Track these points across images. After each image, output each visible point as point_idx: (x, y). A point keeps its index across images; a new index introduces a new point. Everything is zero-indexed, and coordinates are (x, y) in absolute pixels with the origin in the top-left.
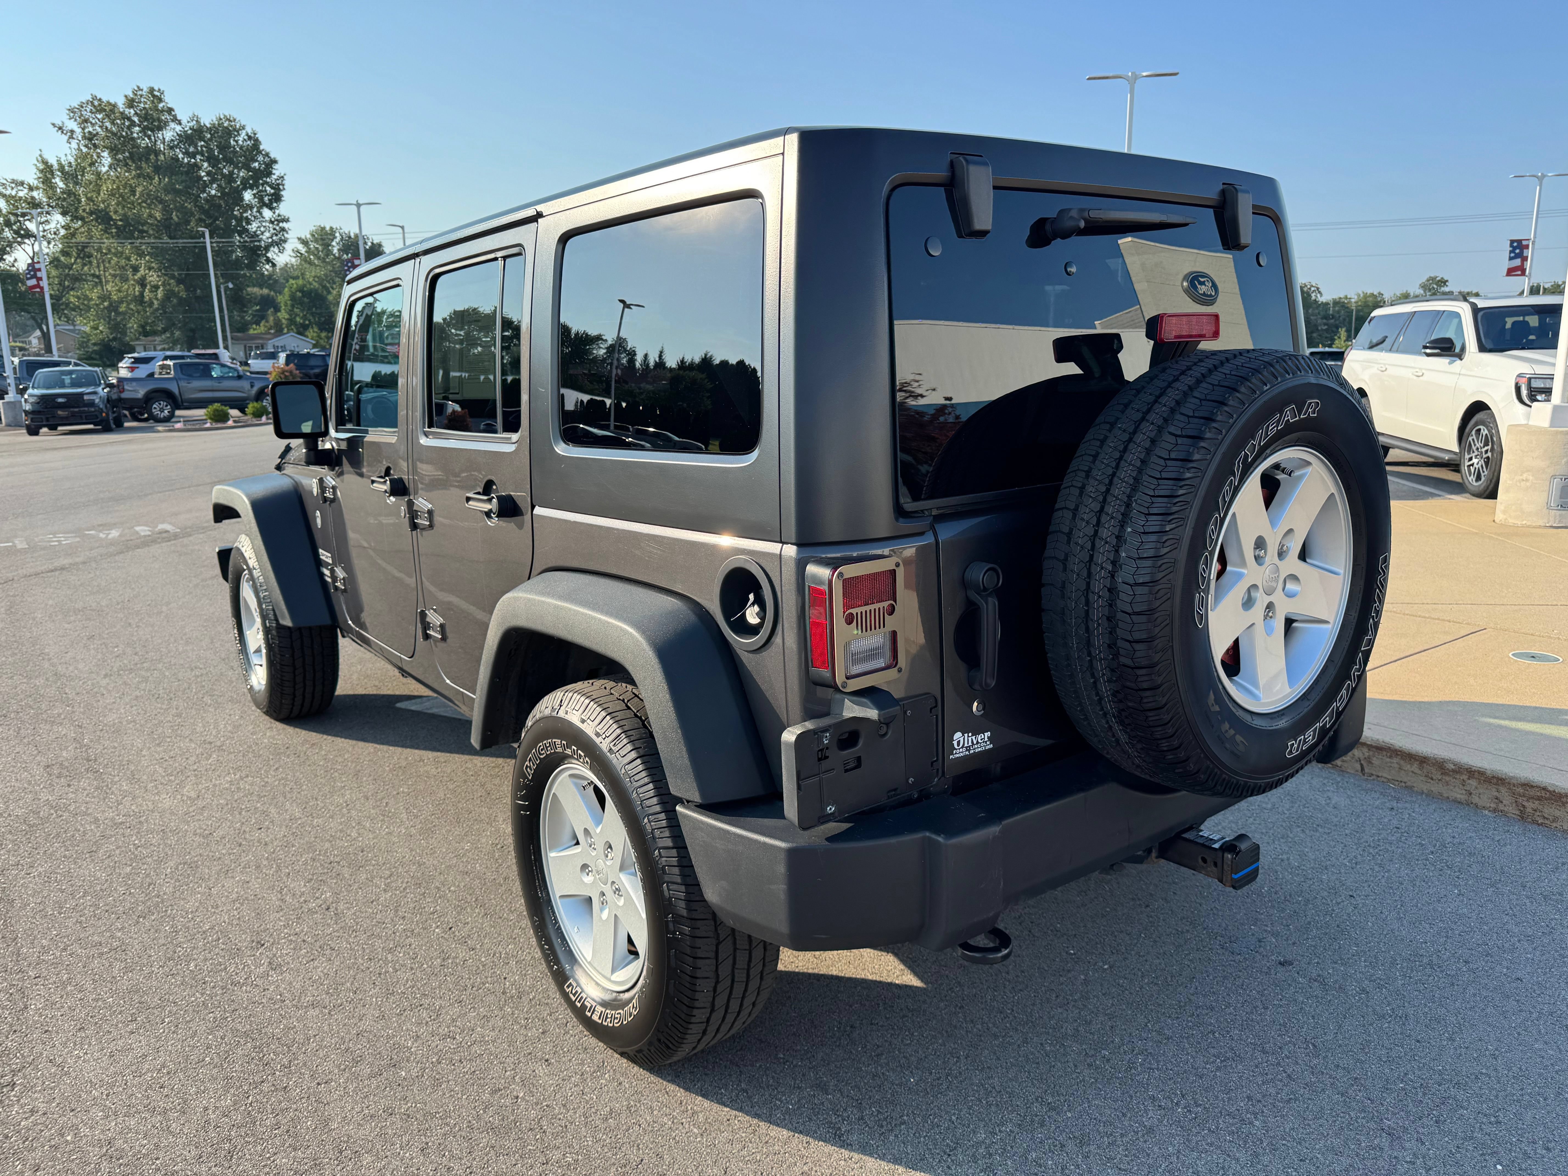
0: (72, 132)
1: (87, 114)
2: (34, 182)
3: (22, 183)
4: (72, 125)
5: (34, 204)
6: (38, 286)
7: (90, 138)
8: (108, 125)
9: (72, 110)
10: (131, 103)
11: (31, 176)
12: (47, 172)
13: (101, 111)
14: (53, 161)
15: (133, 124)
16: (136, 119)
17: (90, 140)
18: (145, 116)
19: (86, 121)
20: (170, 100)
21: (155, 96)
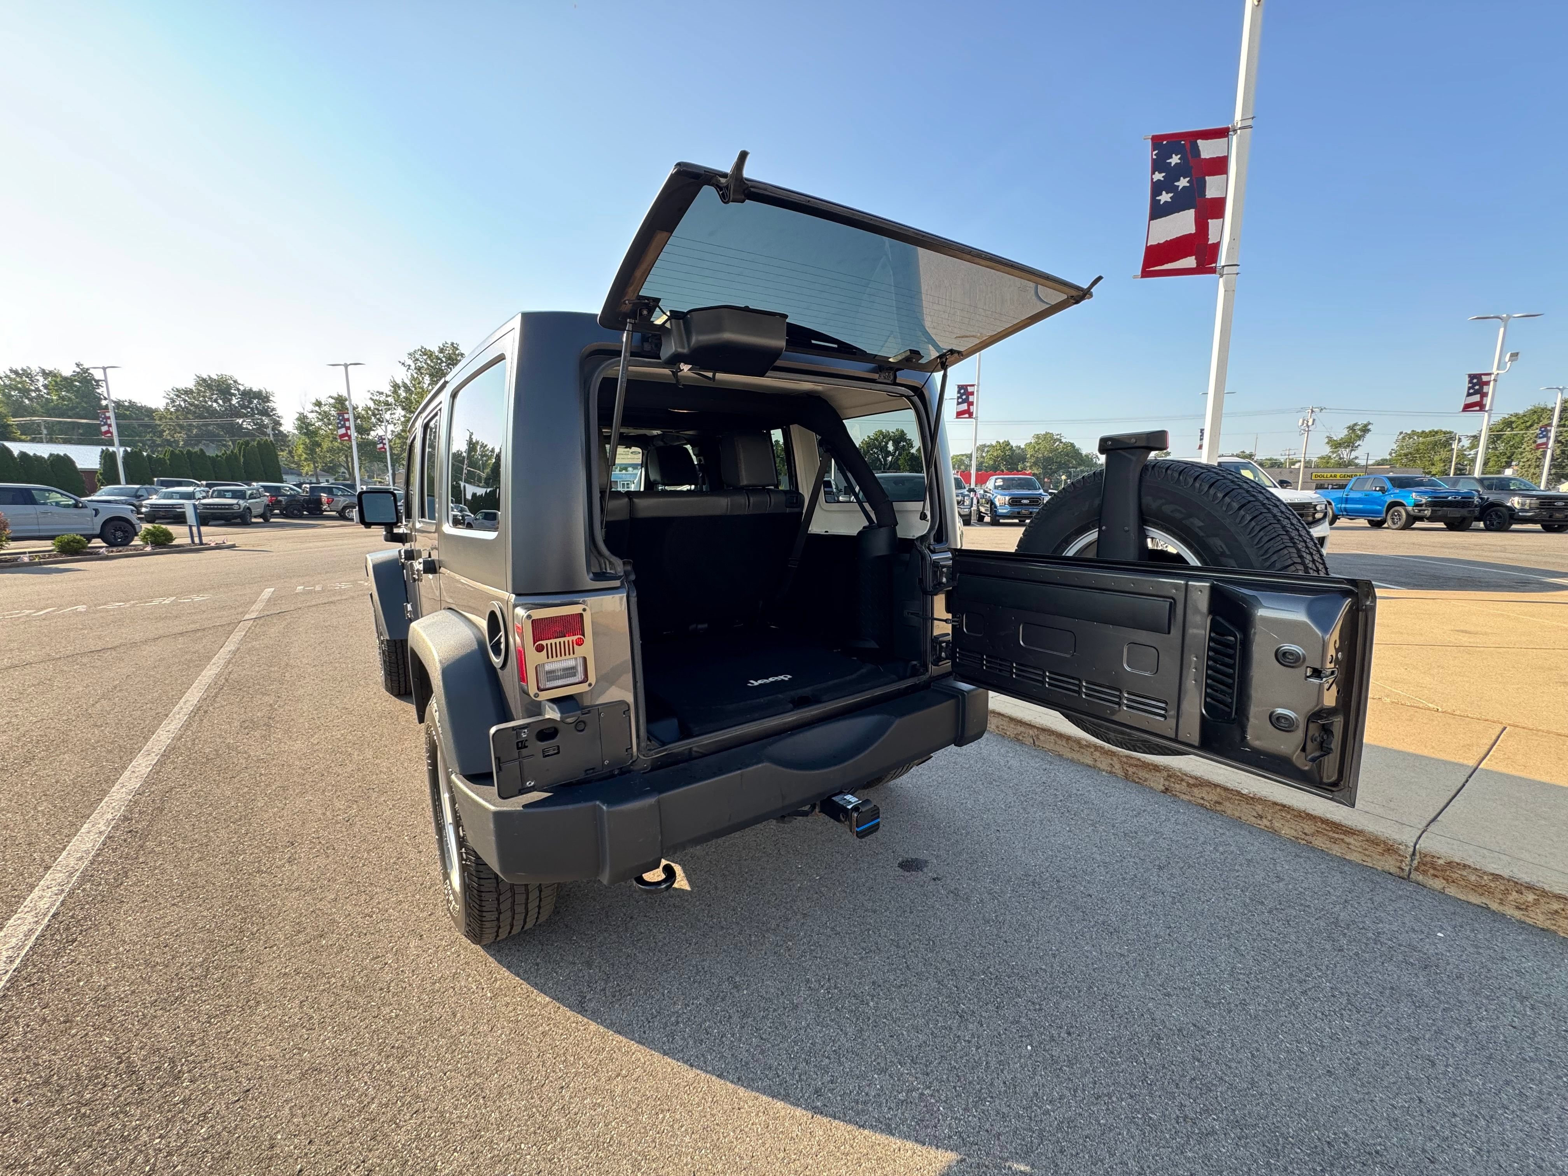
0: (409, 366)
1: (417, 356)
2: (389, 393)
3: (382, 393)
4: (410, 362)
5: (387, 404)
6: (383, 448)
7: (419, 369)
8: (429, 362)
9: (410, 354)
10: (441, 351)
11: (387, 389)
12: (396, 387)
13: (425, 355)
14: (399, 382)
15: (442, 362)
16: (444, 359)
17: (419, 370)
18: (449, 358)
19: (417, 360)
20: (462, 349)
21: (455, 347)
